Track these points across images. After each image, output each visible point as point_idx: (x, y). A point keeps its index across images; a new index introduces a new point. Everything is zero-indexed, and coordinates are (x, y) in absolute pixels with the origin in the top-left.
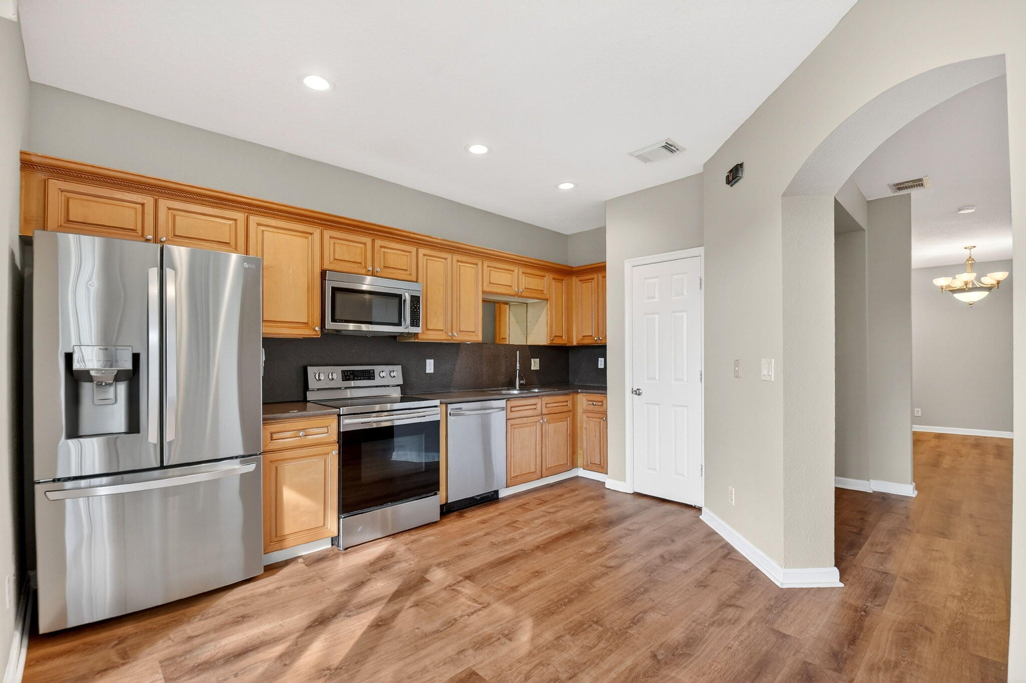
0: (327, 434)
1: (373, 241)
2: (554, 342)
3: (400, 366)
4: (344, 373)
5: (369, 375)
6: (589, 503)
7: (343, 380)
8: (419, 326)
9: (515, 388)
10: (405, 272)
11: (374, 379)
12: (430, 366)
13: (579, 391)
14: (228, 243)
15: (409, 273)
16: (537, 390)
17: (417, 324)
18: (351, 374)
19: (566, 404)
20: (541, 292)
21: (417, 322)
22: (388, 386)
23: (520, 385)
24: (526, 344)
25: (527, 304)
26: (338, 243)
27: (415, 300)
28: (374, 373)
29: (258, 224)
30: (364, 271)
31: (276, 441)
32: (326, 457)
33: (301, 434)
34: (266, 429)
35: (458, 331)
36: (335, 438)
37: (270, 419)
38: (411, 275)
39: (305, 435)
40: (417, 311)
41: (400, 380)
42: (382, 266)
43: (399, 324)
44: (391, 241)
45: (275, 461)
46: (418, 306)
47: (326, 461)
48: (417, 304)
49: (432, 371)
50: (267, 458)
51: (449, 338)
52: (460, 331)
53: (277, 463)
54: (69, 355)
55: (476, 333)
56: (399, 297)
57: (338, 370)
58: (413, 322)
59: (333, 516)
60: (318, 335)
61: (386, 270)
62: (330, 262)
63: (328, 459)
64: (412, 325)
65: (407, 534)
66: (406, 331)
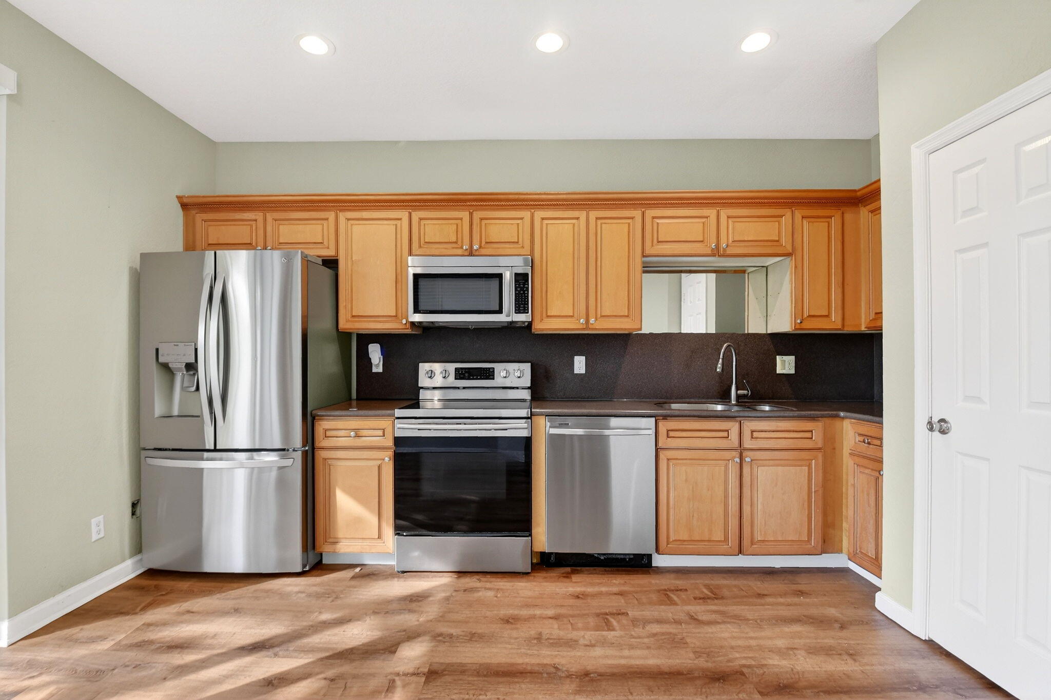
0: (382, 437)
1: (471, 214)
2: (805, 325)
3: (530, 364)
4: (459, 371)
5: (488, 374)
6: (797, 628)
7: (456, 379)
8: (528, 313)
9: (730, 401)
10: (516, 246)
11: (494, 379)
12: (580, 364)
13: (842, 414)
14: (322, 243)
15: (521, 246)
16: (767, 408)
17: (525, 310)
18: (466, 372)
19: (809, 435)
20: (775, 244)
21: (524, 307)
22: (517, 388)
23: (738, 397)
24: (765, 332)
25: (767, 267)
26: (428, 224)
27: (521, 280)
28: (494, 371)
29: (348, 220)
30: (459, 252)
31: (329, 438)
32: (379, 462)
33: (352, 434)
34: (320, 425)
35: (599, 316)
36: (390, 443)
37: (323, 416)
38: (523, 247)
39: (357, 436)
40: (524, 293)
41: (527, 381)
42: (483, 243)
43: (500, 311)
44: (494, 210)
45: (327, 459)
46: (526, 286)
47: (379, 467)
48: (524, 284)
49: (583, 371)
50: (321, 455)
51: (581, 327)
52: (602, 316)
53: (330, 462)
54: (157, 350)
55: (631, 318)
56: (500, 276)
57: (451, 367)
58: (519, 307)
59: (389, 530)
60: (408, 329)
61: (489, 246)
62: (420, 247)
63: (383, 466)
64: (518, 311)
65: (478, 577)
66: (509, 319)
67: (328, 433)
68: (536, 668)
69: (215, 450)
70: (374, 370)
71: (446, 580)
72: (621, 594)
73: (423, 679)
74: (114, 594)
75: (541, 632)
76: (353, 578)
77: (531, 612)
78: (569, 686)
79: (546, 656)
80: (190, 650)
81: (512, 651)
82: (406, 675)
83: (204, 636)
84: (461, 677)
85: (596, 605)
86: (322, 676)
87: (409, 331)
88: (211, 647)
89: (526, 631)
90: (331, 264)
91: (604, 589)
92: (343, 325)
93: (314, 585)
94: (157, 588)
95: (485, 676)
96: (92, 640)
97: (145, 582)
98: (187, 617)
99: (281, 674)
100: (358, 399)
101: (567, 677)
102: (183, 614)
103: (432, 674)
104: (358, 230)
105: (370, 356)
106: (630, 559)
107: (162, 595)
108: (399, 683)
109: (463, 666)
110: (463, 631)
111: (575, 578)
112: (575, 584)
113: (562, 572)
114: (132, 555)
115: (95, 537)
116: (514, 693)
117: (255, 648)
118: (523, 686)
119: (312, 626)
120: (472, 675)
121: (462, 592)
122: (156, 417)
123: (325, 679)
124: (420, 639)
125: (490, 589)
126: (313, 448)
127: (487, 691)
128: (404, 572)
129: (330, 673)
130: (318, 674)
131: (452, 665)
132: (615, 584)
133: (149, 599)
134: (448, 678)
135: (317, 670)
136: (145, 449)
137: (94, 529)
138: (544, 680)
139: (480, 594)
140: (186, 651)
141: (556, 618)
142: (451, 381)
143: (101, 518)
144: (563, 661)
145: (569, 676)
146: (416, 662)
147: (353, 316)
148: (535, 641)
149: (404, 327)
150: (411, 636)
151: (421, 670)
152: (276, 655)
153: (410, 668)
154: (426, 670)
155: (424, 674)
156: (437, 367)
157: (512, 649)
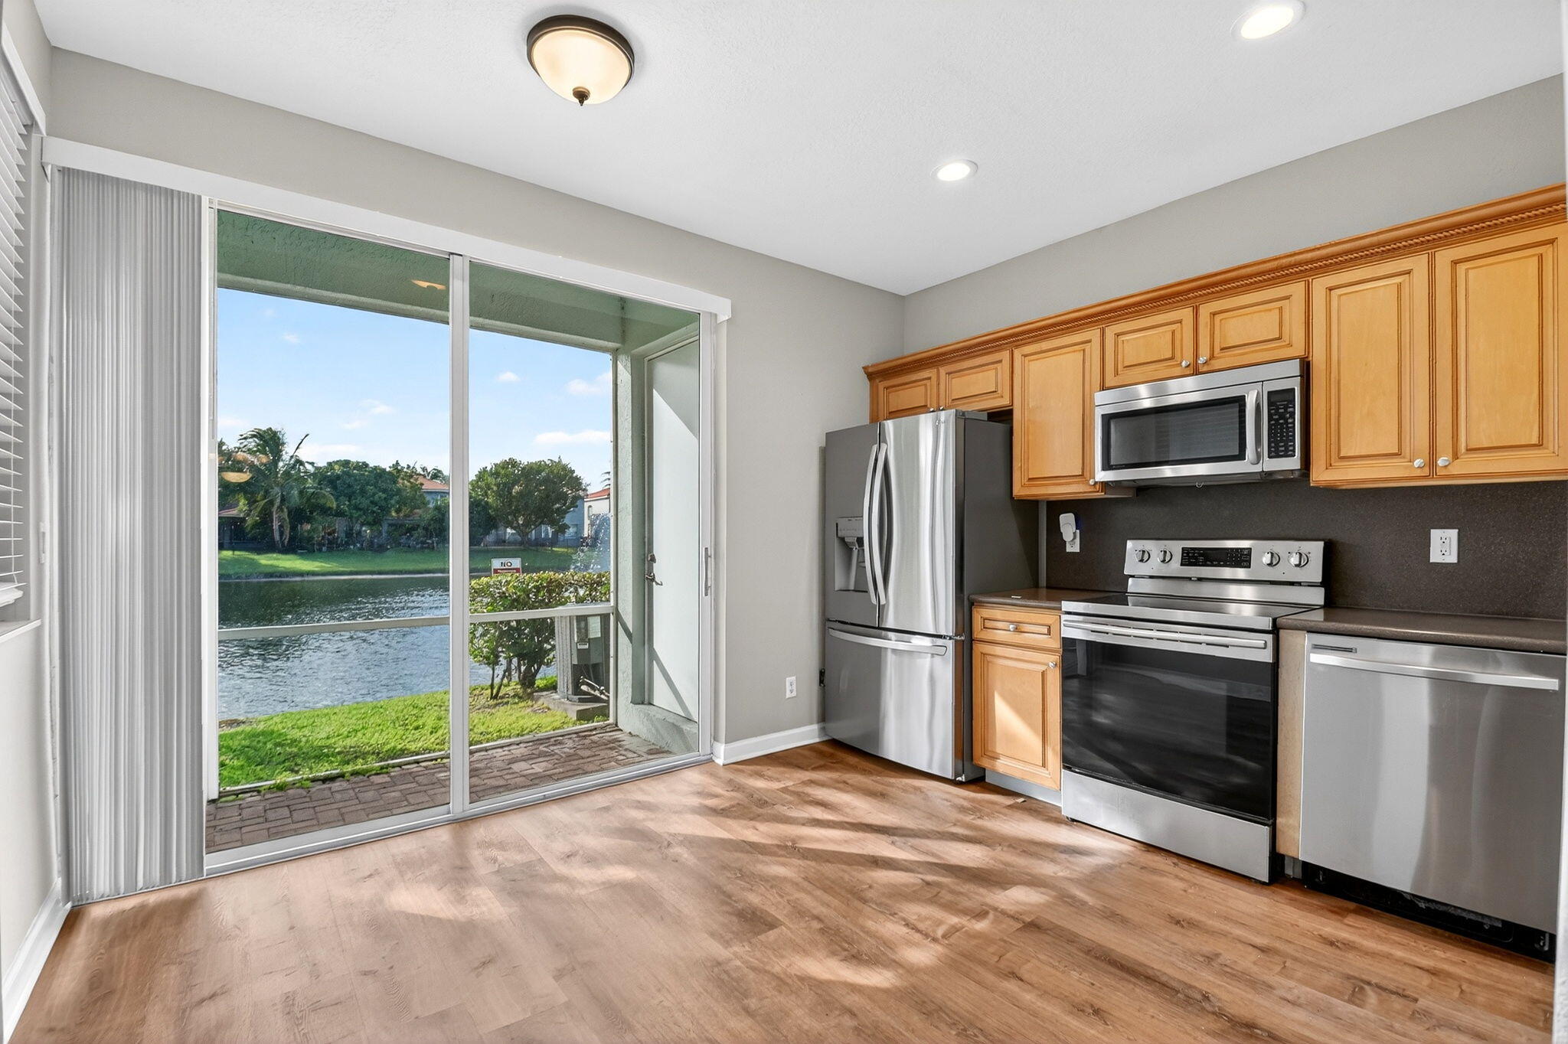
0: (1047, 636)
1: (1197, 311)
3: (1320, 542)
4: (1188, 553)
5: (1240, 559)
7: (1182, 565)
8: (1294, 455)
10: (1275, 345)
11: (1250, 567)
12: (1444, 545)
14: (994, 392)
15: (1286, 344)
17: (1287, 450)
18: (1201, 555)
21: (1287, 447)
26: (1128, 340)
27: (1281, 401)
28: (1249, 555)
29: (1025, 356)
30: (1177, 371)
31: (989, 630)
32: (1043, 668)
33: (1011, 627)
34: (977, 612)
35: (1462, 448)
36: (1056, 645)
37: (984, 602)
38: (1290, 345)
39: (1017, 630)
40: (1287, 423)
41: (1314, 572)
42: (1217, 350)
43: (1241, 456)
44: (1237, 294)
45: (987, 654)
46: (1291, 409)
47: (1043, 674)
48: (1286, 407)
49: (1452, 558)
50: (978, 648)
51: (1418, 473)
52: (1469, 450)
53: (989, 658)
54: (837, 524)
55: (1551, 448)
56: (1240, 401)
57: (1177, 547)
58: (1277, 447)
59: (1054, 759)
60: (1098, 492)
61: (1226, 354)
62: (1116, 373)
63: (1048, 672)
64: (1274, 453)
65: (1176, 861)
66: (1257, 469)
67: (988, 624)
68: (1175, 984)
69: (879, 628)
70: (1069, 549)
71: (1125, 847)
72: (1433, 972)
73: (1020, 925)
74: (799, 750)
75: (1220, 954)
76: (1010, 807)
77: (1227, 927)
78: (1209, 1023)
79: (1205, 980)
80: (831, 812)
81: (1156, 953)
82: (1004, 913)
83: (848, 805)
84: (1066, 945)
85: (1356, 964)
86: (920, 876)
87: (1101, 495)
88: (847, 815)
89: (1194, 942)
90: (1003, 417)
91: (1399, 953)
92: (1019, 491)
93: (964, 799)
94: (832, 755)
95: (1097, 958)
96: (770, 779)
97: (825, 748)
98: (841, 785)
99: (891, 859)
100: (1048, 587)
101: (1214, 1013)
102: (838, 782)
103: (1033, 926)
104: (1036, 367)
105: (1062, 531)
106: (1492, 927)
107: (832, 763)
108: (991, 916)
109: (1075, 936)
110: (1105, 907)
111: (1351, 920)
112: (1344, 927)
113: (1333, 904)
114: (818, 723)
115: (788, 695)
116: (1118, 990)
117: (880, 831)
118: (1138, 990)
119: (939, 833)
120: (1080, 950)
121: (1138, 868)
122: (836, 589)
123: (922, 879)
124: (1043, 890)
125: (1182, 879)
126: (971, 640)
127: (1084, 970)
128: (1073, 820)
129: (930, 878)
130: (919, 873)
131: (1062, 929)
132: (1435, 956)
133: (822, 763)
134: (1048, 939)
135: (921, 870)
136: (829, 620)
137: (788, 688)
138: (1175, 1000)
139: (1164, 879)
140: (829, 811)
141: (1263, 950)
142: (1175, 567)
143: (794, 678)
144: (1224, 996)
145: (1219, 1014)
146: (1021, 907)
147: (1030, 479)
148: (1202, 959)
149: (1092, 490)
150: (1034, 882)
151: (1023, 917)
152: (893, 843)
153: (1010, 908)
154: (1028, 920)
155: (1024, 922)
156: (1153, 547)
157: (1158, 950)
